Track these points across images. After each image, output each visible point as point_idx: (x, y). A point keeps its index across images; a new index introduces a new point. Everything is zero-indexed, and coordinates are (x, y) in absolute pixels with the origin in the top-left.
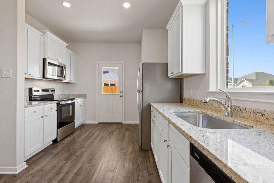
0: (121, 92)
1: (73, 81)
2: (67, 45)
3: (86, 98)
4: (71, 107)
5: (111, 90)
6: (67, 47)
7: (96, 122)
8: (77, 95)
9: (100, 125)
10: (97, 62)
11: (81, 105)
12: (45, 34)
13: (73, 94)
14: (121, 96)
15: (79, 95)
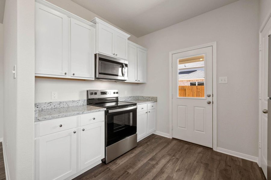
0: (209, 96)
1: (141, 81)
2: (129, 36)
3: (156, 101)
4: (131, 114)
5: (197, 91)
6: (129, 39)
7: (169, 136)
8: (147, 97)
9: (175, 142)
10: (170, 54)
11: (149, 111)
12: (95, 24)
13: (143, 97)
14: (209, 103)
15: (149, 97)
